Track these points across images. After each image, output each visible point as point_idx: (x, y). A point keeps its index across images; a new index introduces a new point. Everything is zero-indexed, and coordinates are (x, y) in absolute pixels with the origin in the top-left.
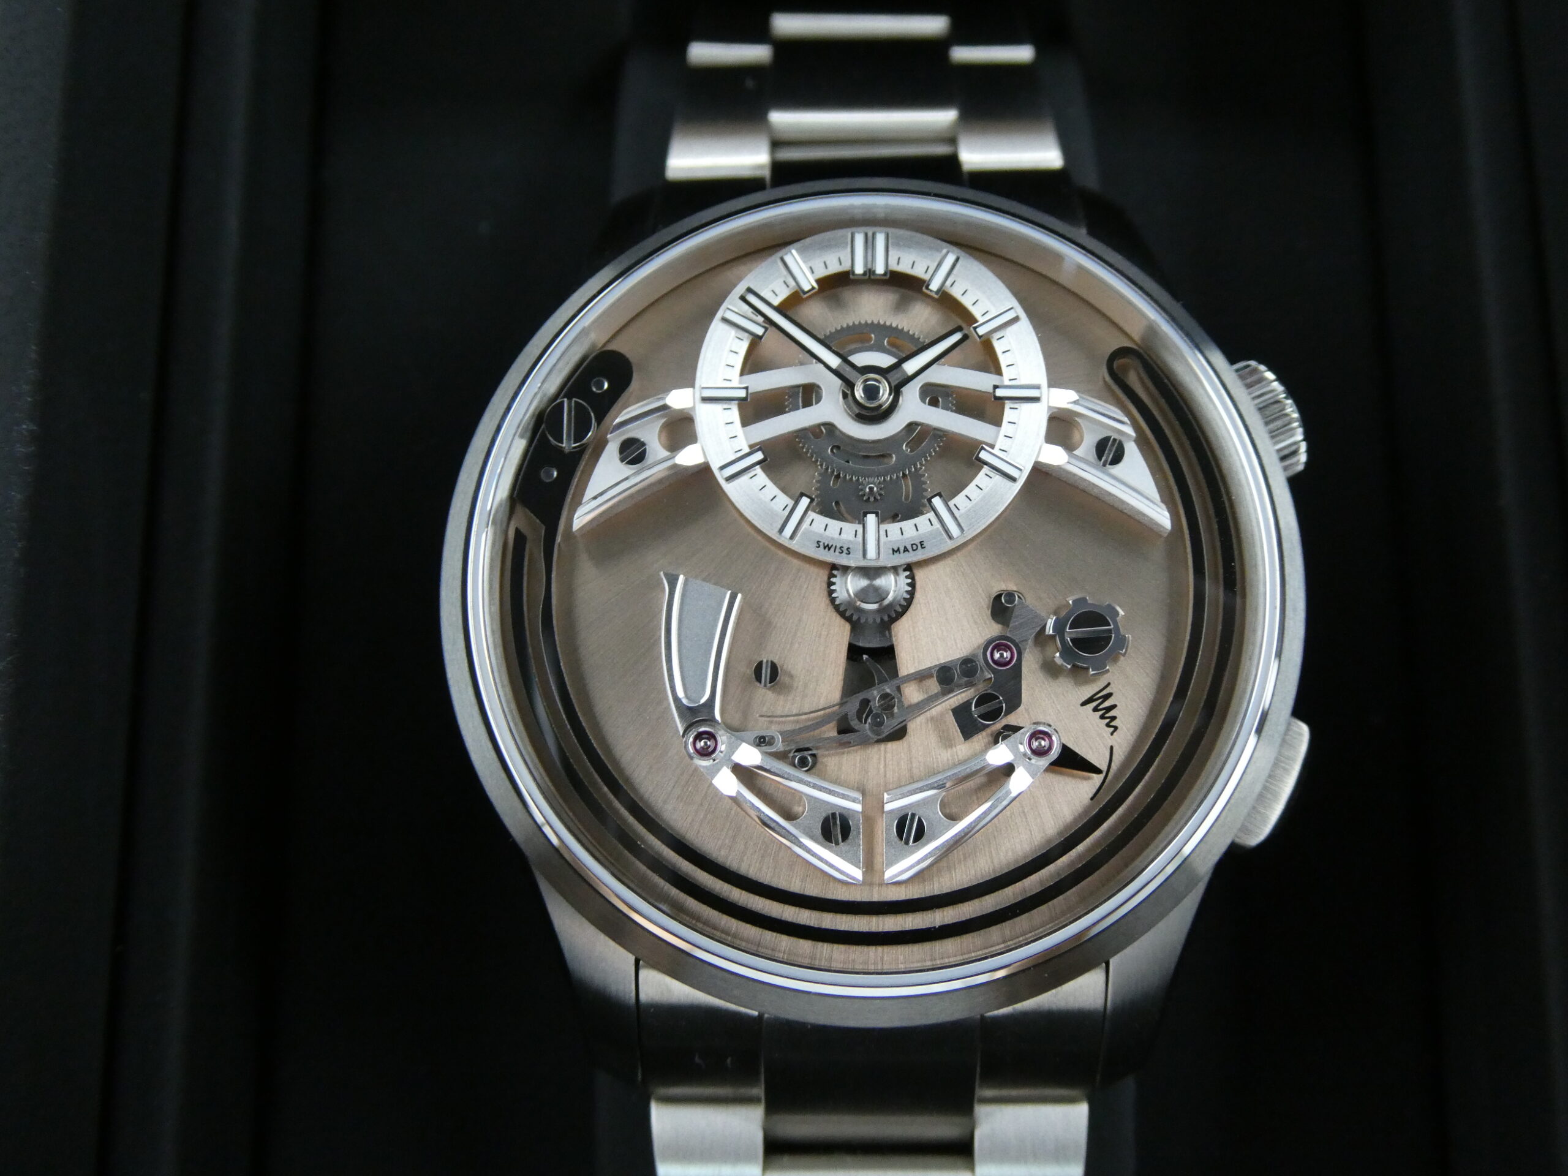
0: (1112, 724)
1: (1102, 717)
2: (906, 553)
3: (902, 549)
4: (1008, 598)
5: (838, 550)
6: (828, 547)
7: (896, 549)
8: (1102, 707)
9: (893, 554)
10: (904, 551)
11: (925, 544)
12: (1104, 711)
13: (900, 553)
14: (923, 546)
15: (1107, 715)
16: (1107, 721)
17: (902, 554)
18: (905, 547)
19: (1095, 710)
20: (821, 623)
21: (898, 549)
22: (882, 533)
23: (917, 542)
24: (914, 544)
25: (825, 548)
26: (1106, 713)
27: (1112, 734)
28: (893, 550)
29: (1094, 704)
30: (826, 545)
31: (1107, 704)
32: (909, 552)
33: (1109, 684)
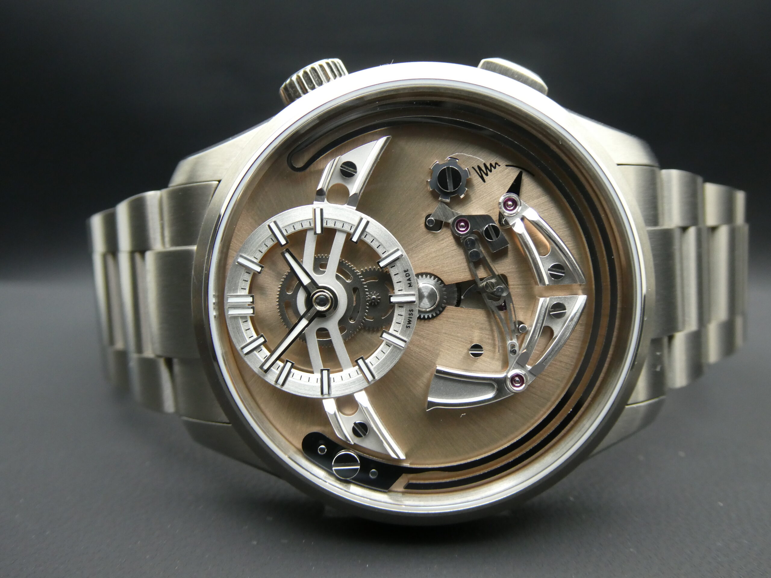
0: (494, 166)
1: (491, 171)
2: (411, 279)
3: (409, 282)
4: (430, 223)
5: (411, 316)
6: (409, 322)
7: (409, 285)
8: (485, 171)
9: (412, 286)
10: (410, 280)
11: (406, 269)
12: (488, 170)
13: (411, 283)
14: (407, 270)
15: (490, 168)
16: (493, 168)
17: (412, 282)
18: (408, 280)
19: (487, 175)
20: (446, 322)
21: (409, 284)
22: (400, 293)
23: (404, 274)
24: (406, 275)
25: (410, 323)
26: (489, 170)
27: (499, 166)
28: (410, 286)
29: (484, 175)
30: (408, 323)
31: (484, 169)
32: (410, 278)
33: (473, 168)
